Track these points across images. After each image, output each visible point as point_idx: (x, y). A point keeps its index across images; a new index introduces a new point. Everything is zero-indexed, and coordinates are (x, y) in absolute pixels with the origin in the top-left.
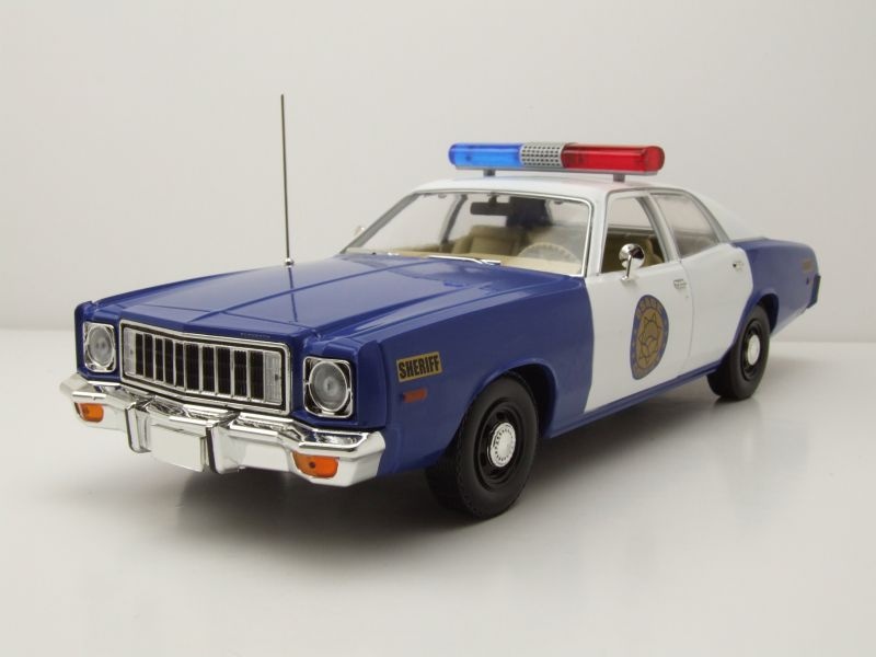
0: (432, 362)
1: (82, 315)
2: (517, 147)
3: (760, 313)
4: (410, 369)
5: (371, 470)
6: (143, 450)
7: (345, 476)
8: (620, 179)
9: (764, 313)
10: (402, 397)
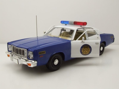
0: (44, 52)
1: (8, 44)
2: (68, 22)
3: (103, 44)
4: (41, 53)
5: (36, 65)
6: (13, 61)
7: (32, 66)
8: (81, 26)
9: (104, 44)
10: (39, 57)
